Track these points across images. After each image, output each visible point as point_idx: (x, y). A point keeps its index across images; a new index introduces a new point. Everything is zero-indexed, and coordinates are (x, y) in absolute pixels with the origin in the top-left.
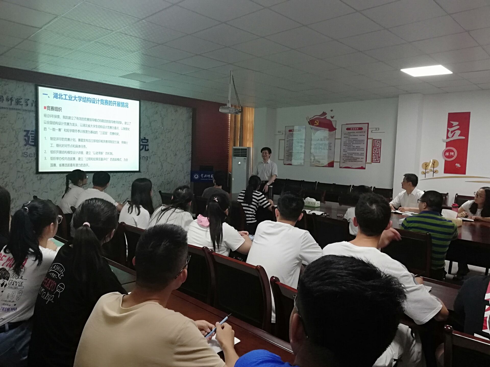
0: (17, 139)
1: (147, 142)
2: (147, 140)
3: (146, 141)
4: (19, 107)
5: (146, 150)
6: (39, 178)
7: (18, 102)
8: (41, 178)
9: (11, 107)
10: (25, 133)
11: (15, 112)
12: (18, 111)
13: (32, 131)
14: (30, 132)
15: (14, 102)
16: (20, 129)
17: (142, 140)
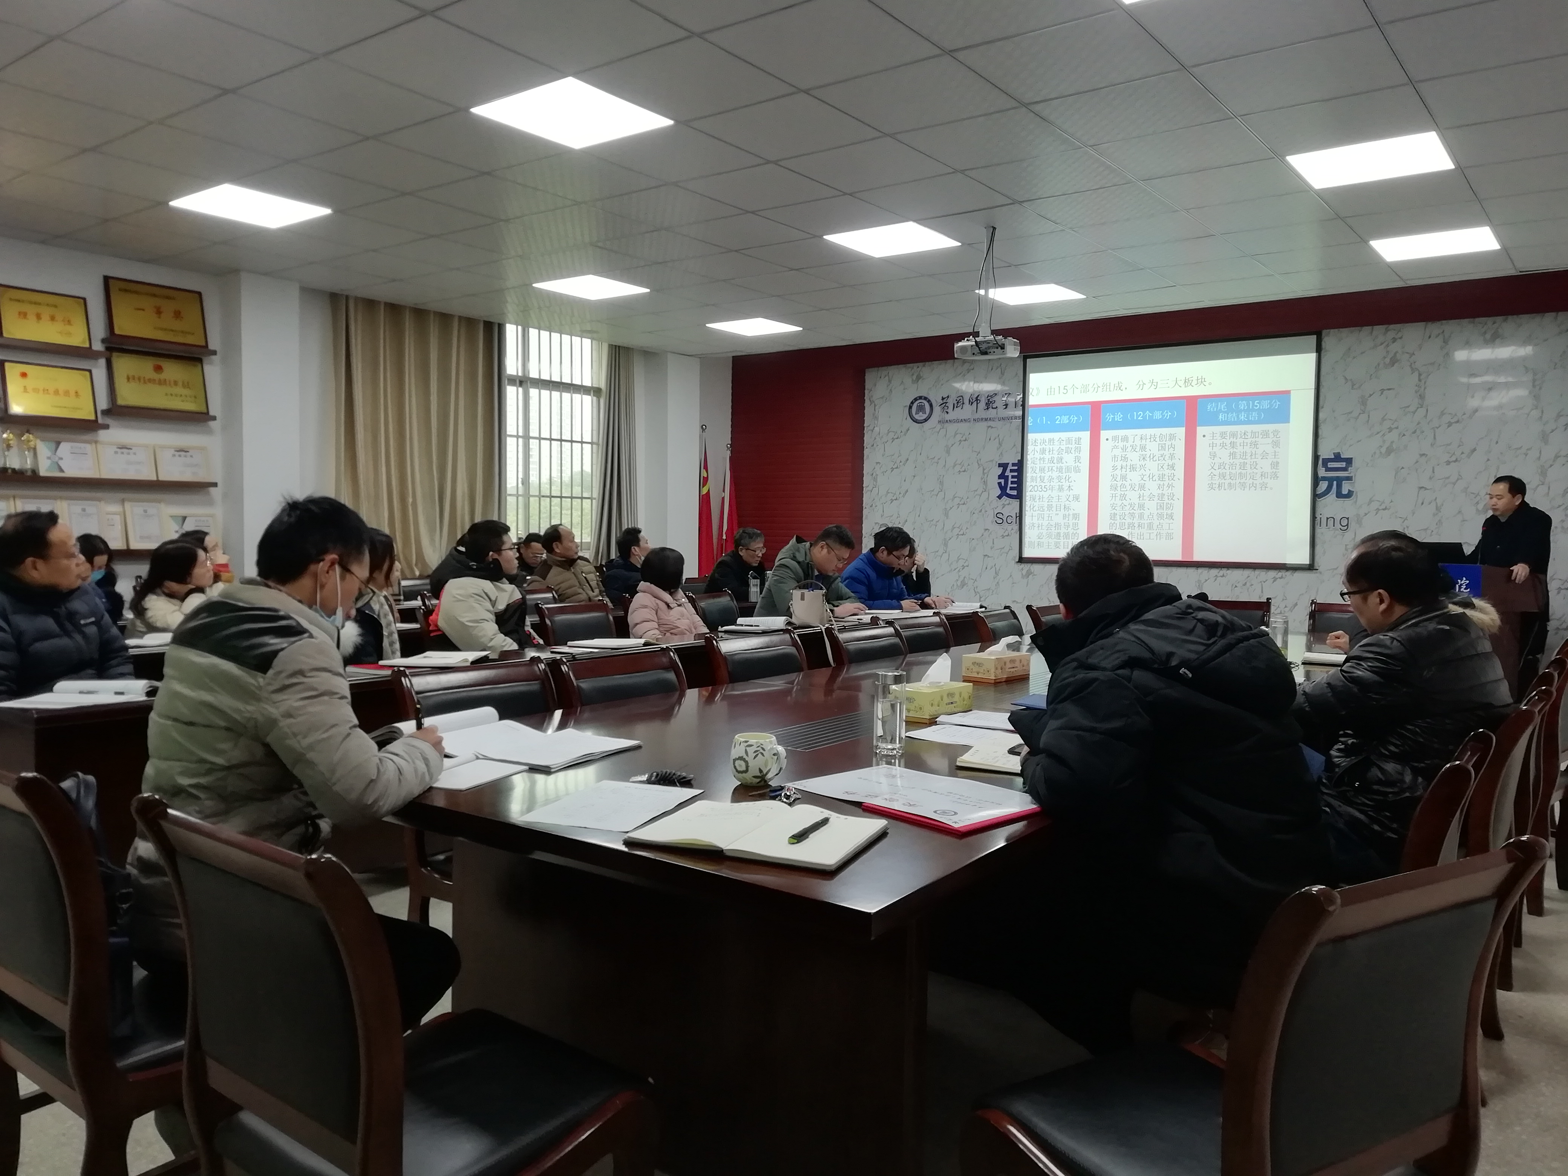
0: (985, 483)
1: (1345, 469)
2: (1349, 461)
3: (1343, 465)
4: (992, 413)
5: (1339, 495)
6: (1024, 572)
7: (989, 404)
8: (1029, 573)
9: (977, 416)
10: (1000, 471)
11: (984, 424)
12: (991, 423)
13: (1013, 465)
14: (1010, 467)
15: (982, 405)
16: (992, 461)
17: (1326, 461)
